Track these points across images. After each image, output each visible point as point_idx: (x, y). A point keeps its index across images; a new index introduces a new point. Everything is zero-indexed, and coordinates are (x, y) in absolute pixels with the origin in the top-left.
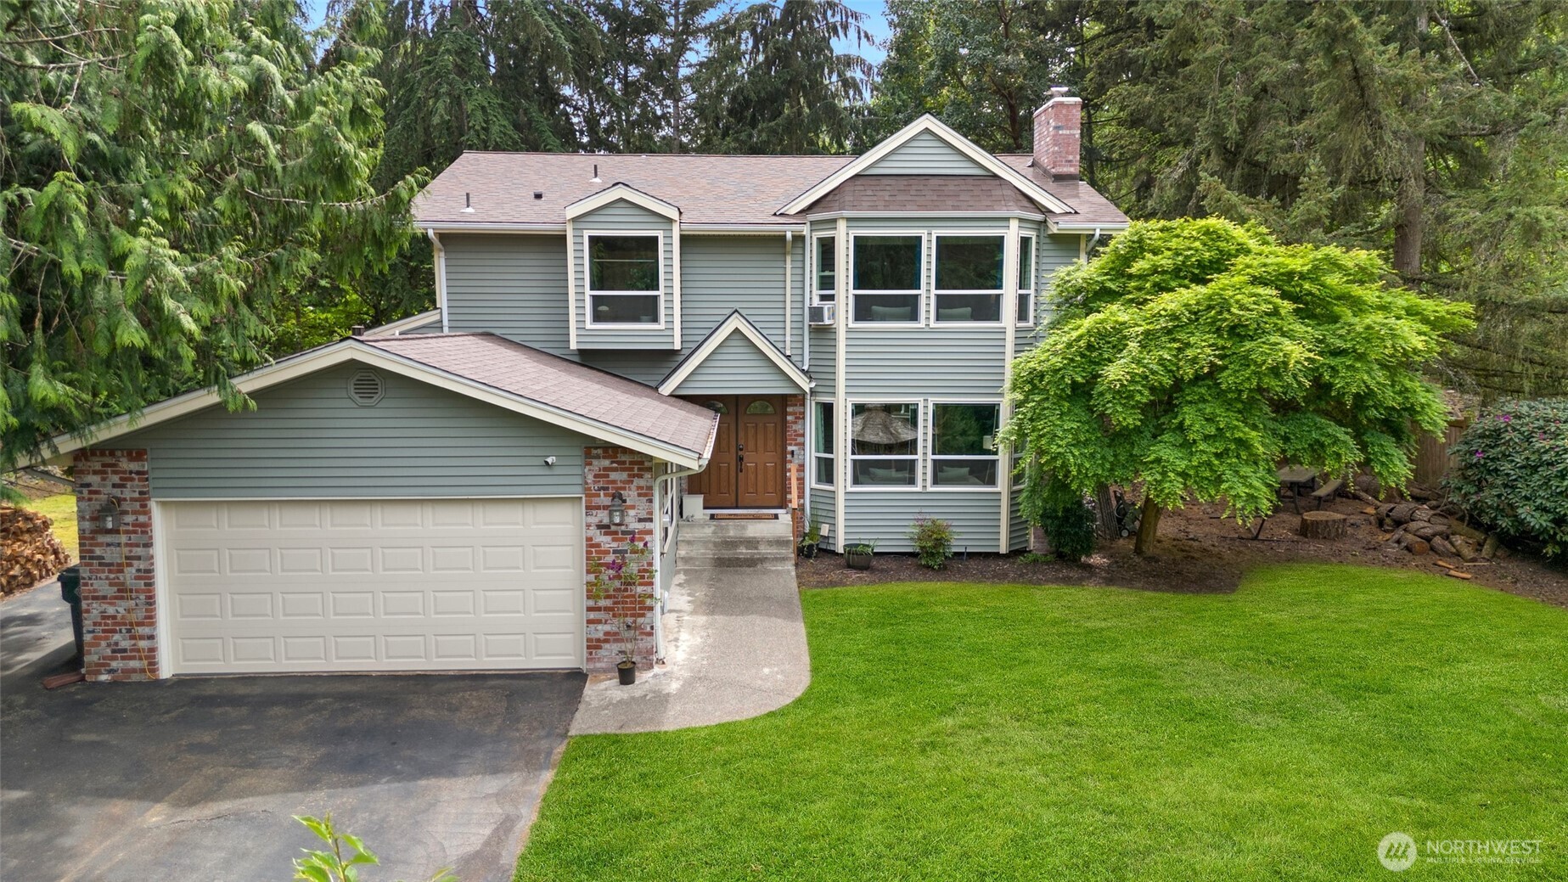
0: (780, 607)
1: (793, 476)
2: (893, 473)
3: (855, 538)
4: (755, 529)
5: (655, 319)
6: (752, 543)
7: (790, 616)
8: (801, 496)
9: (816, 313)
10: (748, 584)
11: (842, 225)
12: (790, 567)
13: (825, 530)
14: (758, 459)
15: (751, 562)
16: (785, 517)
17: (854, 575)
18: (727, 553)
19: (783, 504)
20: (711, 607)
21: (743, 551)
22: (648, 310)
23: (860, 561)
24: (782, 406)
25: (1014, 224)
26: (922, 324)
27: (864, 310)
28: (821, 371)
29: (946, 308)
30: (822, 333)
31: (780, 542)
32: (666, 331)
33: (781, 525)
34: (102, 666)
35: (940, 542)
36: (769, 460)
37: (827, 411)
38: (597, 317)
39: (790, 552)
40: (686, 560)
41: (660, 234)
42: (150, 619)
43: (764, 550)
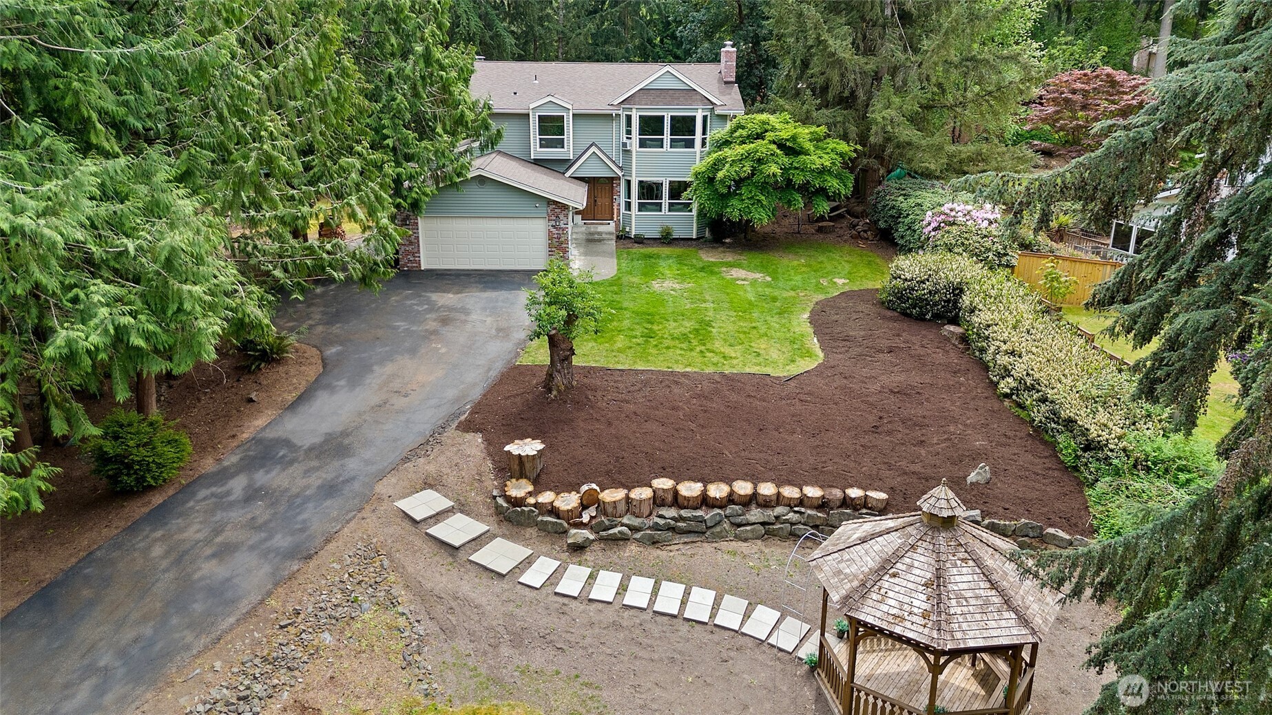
0: (610, 255)
1: (615, 208)
2: (654, 207)
3: (638, 232)
4: (601, 228)
5: (563, 147)
6: (600, 233)
7: (612, 257)
8: (619, 215)
9: (625, 145)
10: (599, 247)
11: (634, 110)
12: (614, 242)
13: (627, 230)
14: (602, 201)
15: (600, 241)
16: (612, 224)
17: (636, 245)
18: (591, 237)
19: (612, 219)
20: (586, 254)
21: (596, 236)
22: (561, 144)
23: (640, 240)
24: (611, 181)
25: (700, 111)
26: (664, 150)
27: (643, 144)
28: (625, 168)
29: (674, 143)
30: (627, 152)
31: (610, 233)
32: (567, 151)
33: (611, 228)
34: (405, 265)
35: (669, 234)
36: (607, 202)
37: (629, 182)
38: (541, 146)
39: (614, 237)
40: (576, 239)
41: (565, 114)
42: (419, 251)
43: (604, 236)
